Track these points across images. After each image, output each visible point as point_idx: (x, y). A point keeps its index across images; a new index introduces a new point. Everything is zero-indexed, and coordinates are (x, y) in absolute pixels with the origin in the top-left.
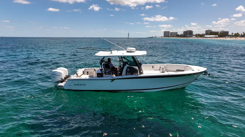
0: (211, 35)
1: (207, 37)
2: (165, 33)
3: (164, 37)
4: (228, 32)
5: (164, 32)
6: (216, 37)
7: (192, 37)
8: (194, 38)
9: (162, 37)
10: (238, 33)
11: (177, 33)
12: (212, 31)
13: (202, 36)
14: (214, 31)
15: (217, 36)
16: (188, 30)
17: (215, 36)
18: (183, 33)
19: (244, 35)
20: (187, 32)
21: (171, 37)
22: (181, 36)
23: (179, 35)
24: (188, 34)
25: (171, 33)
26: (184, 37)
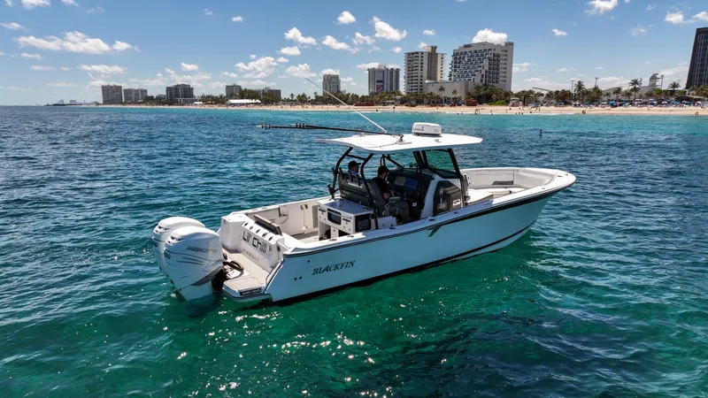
0: (242, 98)
1: (234, 105)
2: (106, 90)
3: (105, 103)
4: (279, 92)
5: (103, 87)
6: (256, 104)
7: (192, 102)
8: (198, 106)
9: (98, 104)
10: (304, 95)
11: (146, 91)
12: (243, 88)
13: (219, 100)
14: (248, 89)
15: (259, 101)
17: (254, 101)
18: (165, 93)
19: (316, 100)
20: (176, 88)
21: (129, 103)
22: (159, 100)
23: (152, 97)
24: (180, 94)
25: (128, 92)
26: (170, 104)
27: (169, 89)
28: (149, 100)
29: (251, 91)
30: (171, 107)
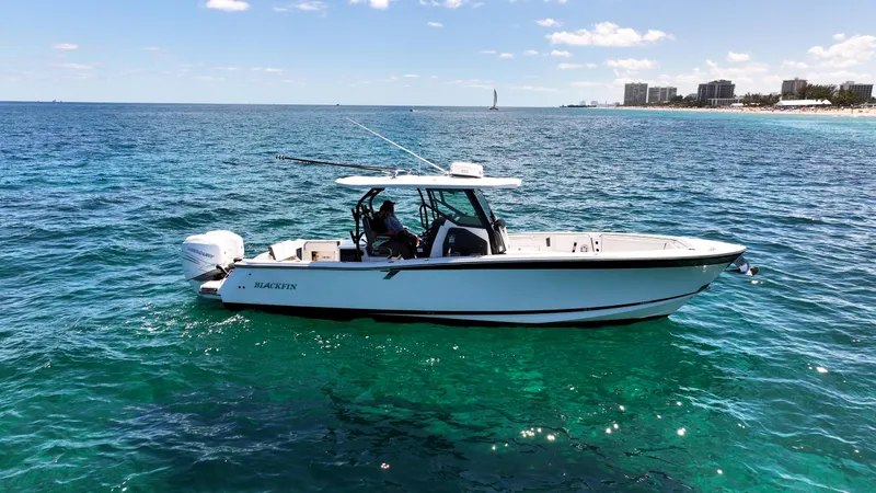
0: (802, 97)
1: (786, 107)
2: (629, 89)
3: (626, 104)
4: (869, 88)
5: (627, 86)
6: (823, 106)
7: (729, 104)
8: (736, 111)
9: (618, 105)
11: (675, 90)
12: (809, 83)
13: (767, 101)
14: (814, 84)
15: (827, 102)
16: (718, 79)
17: (819, 102)
20: (712, 86)
21: (652, 105)
22: (689, 102)
23: (681, 97)
24: (716, 93)
25: (654, 91)
26: (700, 107)
27: (702, 87)
28: (677, 101)
29: (819, 88)
30: (700, 110)
